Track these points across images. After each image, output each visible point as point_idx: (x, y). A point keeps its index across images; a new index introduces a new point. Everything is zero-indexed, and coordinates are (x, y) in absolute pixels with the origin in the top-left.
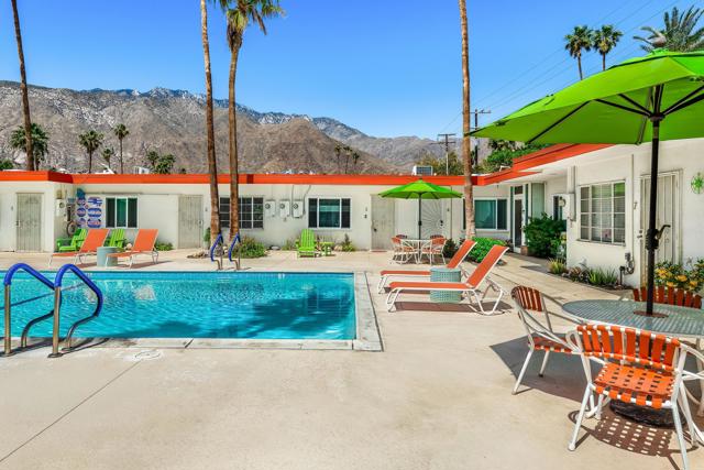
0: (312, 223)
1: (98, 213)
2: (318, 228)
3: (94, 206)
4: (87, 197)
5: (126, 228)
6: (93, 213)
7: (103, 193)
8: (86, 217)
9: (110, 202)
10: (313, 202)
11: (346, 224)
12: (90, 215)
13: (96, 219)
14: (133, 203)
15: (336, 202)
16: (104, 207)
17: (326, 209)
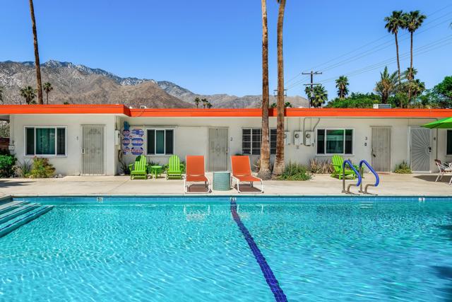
0: (320, 150)
1: (140, 142)
2: (326, 154)
3: (137, 136)
4: (131, 129)
5: (164, 154)
6: (136, 142)
7: (146, 125)
8: (130, 146)
9: (150, 133)
10: (321, 133)
11: (349, 151)
12: (133, 144)
13: (139, 147)
14: (170, 133)
15: (340, 133)
16: (145, 138)
17: (333, 138)
